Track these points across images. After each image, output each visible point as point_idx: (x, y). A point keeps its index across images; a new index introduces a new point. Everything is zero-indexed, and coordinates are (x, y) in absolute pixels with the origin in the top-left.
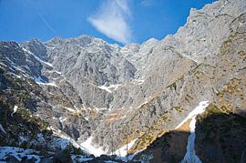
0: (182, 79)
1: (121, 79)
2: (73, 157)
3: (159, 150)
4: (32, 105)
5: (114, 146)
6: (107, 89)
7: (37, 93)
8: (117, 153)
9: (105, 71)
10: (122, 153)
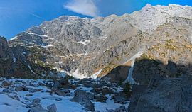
0: (130, 38)
1: (92, 37)
2: (69, 81)
3: (114, 75)
4: (43, 58)
5: (90, 74)
6: (83, 43)
7: (44, 52)
8: (91, 77)
9: (81, 33)
10: (94, 76)
